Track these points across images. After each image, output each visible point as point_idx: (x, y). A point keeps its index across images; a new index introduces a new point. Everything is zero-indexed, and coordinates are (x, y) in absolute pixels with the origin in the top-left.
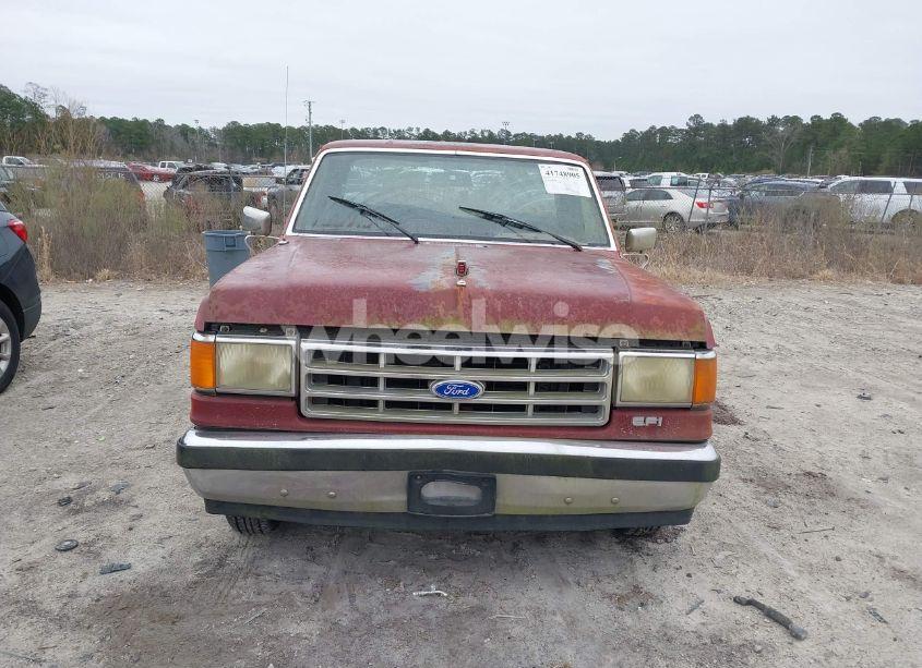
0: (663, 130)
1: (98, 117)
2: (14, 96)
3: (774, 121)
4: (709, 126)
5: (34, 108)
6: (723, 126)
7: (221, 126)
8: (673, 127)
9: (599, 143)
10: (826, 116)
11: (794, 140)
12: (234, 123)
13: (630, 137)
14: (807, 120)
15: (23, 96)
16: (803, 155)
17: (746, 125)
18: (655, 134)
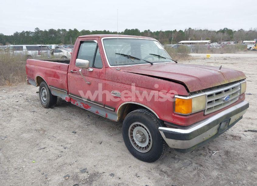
0: (27, 32)
3: (59, 30)
4: (41, 31)
6: (46, 31)
8: (30, 31)
9: (5, 36)
10: (73, 29)
11: (66, 35)
13: (16, 34)
14: (68, 30)
16: (69, 40)
17: (52, 31)
18: (25, 33)
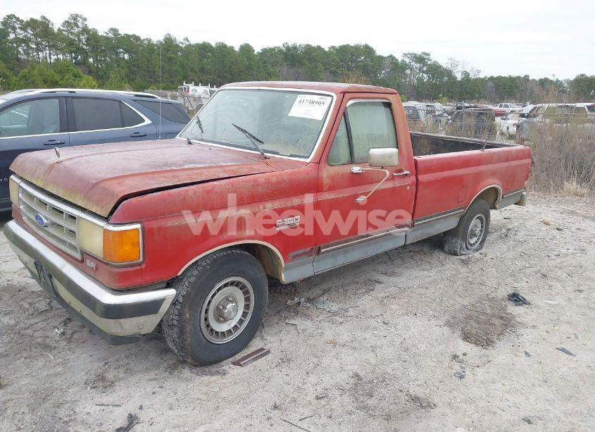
1: (489, 77)
2: (440, 67)
5: (449, 73)
7: (572, 78)
12: (582, 75)
15: (445, 66)
